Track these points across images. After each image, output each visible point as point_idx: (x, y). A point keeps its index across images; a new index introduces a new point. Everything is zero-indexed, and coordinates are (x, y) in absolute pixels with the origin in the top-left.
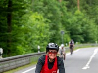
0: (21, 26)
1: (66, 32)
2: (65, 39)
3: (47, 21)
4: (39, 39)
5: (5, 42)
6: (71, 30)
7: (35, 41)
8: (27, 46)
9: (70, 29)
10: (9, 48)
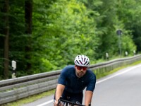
0: (48, 23)
1: (126, 32)
2: (124, 44)
3: (92, 14)
4: (78, 45)
5: (21, 50)
6: (134, 28)
7: (73, 48)
8: (60, 57)
9: (132, 26)
10: (28, 61)
